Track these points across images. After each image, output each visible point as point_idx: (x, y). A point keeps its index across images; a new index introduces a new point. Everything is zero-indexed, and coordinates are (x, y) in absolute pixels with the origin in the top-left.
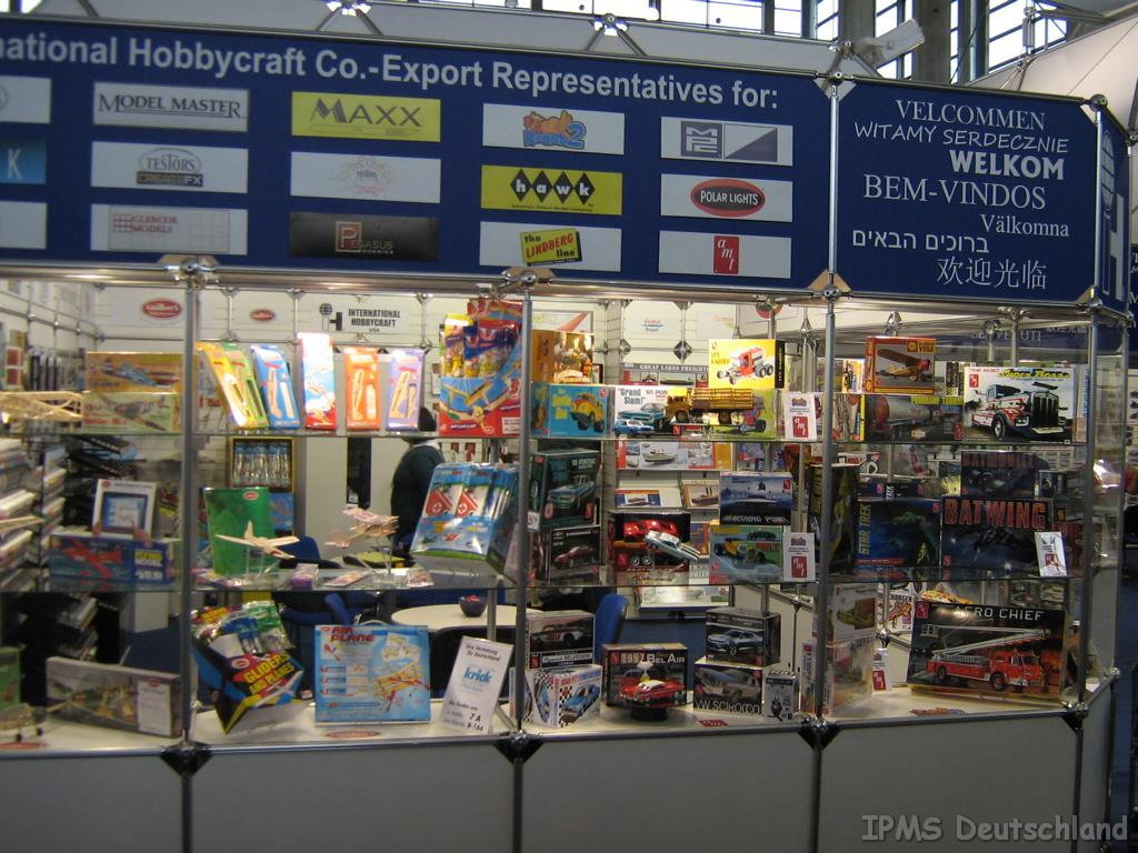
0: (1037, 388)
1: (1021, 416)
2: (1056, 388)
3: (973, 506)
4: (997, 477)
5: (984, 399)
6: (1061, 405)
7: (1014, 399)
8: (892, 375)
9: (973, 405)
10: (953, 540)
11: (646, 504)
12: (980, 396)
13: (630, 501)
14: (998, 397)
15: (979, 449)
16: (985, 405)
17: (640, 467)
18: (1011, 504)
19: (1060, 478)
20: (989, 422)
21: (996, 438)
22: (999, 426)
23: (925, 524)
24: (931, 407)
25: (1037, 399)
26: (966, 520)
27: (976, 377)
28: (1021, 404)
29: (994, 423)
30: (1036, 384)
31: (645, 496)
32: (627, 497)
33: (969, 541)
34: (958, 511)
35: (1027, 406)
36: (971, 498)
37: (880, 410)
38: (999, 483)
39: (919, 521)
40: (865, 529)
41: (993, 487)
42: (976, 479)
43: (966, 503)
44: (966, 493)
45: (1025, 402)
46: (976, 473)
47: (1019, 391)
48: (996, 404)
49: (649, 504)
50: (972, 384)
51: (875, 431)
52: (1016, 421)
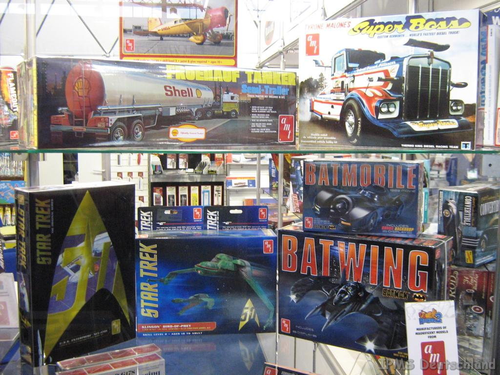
0: (413, 50)
1: (387, 101)
2: (444, 48)
3: (319, 249)
4: (358, 202)
5: (327, 74)
6: (454, 79)
7: (376, 71)
8: (155, 34)
9: (310, 86)
10: (293, 297)
11: (246, 186)
12: (320, 70)
14: (349, 70)
15: (329, 157)
16: (330, 84)
18: (375, 249)
19: (468, 202)
20: (335, 113)
21: (349, 140)
22: (351, 119)
23: (248, 270)
24: (218, 87)
25: (413, 70)
26: (309, 267)
27: (316, 37)
28: (387, 80)
29: (344, 114)
30: (412, 43)
31: (246, 181)
32: (234, 182)
33: (315, 301)
34: (300, 253)
35: (397, 85)
36: (316, 234)
38: (360, 213)
40: (151, 280)
41: (349, 218)
42: (326, 206)
43: (309, 244)
44: (311, 227)
45: (393, 75)
46: (326, 195)
47: (382, 56)
48: (347, 81)
49: (249, 186)
50: (310, 51)
52: (378, 110)
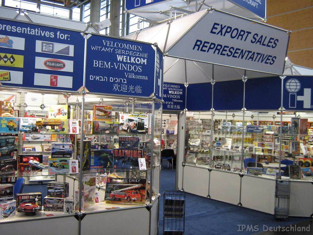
0: (139, 120)
1: (135, 127)
2: (144, 120)
3: (122, 151)
4: (128, 143)
5: (125, 122)
6: (145, 124)
7: (133, 123)
8: (100, 116)
9: (122, 124)
10: (117, 161)
11: (31, 151)
12: (124, 122)
13: (27, 150)
14: (128, 122)
15: (124, 136)
16: (125, 124)
17: (30, 140)
18: (132, 151)
19: (145, 144)
20: (126, 129)
21: (128, 133)
22: (129, 130)
23: (109, 156)
24: (111, 125)
25: (139, 123)
26: (120, 155)
27: (123, 116)
28: (135, 124)
29: (128, 129)
30: (139, 119)
31: (31, 149)
32: (26, 149)
33: (121, 161)
34: (118, 153)
35: (136, 125)
36: (121, 149)
37: (97, 125)
38: (129, 145)
39: (107, 156)
40: (92, 158)
41: (127, 146)
42: (123, 144)
43: (120, 151)
44: (120, 148)
45: (136, 123)
46: (123, 142)
47: (134, 120)
48: (128, 124)
49: (33, 151)
50: (122, 118)
51: (95, 131)
52: (133, 128)
